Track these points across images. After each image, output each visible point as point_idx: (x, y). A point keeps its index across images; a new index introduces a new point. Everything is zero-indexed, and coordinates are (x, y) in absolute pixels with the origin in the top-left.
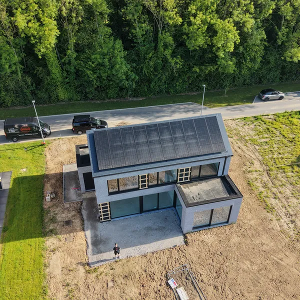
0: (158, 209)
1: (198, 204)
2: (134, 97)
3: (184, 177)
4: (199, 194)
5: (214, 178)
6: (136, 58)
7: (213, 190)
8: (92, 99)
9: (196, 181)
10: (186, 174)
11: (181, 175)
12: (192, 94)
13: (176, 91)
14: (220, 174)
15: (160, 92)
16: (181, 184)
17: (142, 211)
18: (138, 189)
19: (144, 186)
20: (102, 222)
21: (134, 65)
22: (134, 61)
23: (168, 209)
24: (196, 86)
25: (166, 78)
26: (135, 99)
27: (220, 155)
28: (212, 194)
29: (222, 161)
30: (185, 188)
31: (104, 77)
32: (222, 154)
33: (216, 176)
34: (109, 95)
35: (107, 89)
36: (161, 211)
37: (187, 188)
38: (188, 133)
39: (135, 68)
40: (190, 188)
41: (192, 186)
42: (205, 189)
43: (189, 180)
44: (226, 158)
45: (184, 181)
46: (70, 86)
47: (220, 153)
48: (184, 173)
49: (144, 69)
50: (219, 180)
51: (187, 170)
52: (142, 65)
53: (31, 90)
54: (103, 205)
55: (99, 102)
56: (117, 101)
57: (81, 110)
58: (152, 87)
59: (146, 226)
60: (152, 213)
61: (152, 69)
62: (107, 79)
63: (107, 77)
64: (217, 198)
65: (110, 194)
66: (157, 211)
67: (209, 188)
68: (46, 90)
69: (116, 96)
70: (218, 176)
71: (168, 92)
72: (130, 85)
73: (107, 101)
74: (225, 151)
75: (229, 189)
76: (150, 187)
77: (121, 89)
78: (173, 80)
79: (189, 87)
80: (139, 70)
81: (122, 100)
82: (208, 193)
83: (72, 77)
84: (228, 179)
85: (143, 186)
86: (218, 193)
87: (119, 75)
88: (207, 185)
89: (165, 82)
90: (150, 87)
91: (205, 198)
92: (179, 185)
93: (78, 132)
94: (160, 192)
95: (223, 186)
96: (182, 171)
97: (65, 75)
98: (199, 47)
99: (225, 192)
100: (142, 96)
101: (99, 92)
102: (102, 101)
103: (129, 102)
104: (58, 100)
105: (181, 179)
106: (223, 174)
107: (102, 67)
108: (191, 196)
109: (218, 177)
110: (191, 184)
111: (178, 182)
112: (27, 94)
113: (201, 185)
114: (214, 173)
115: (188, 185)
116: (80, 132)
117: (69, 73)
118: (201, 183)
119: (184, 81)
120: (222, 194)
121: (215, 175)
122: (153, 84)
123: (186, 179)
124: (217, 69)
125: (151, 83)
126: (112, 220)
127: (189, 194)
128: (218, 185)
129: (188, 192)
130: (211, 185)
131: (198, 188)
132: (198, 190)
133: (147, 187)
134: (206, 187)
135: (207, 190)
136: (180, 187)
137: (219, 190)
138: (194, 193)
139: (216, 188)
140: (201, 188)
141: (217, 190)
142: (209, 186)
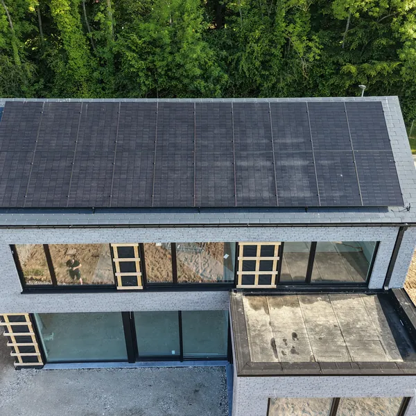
0: (180, 358)
1: (283, 370)
3: (257, 273)
4: (295, 335)
5: (356, 291)
6: (230, 42)
7: (347, 329)
9: (298, 292)
10: (266, 266)
11: (249, 266)
14: (376, 282)
16: (248, 293)
17: (133, 355)
18: (112, 288)
19: (133, 281)
20: (19, 368)
21: (224, 53)
22: (224, 47)
23: (209, 364)
27: (381, 217)
28: (340, 341)
29: (387, 239)
30: (256, 308)
31: (160, 70)
32: (390, 214)
33: (361, 288)
36: (190, 365)
37: (262, 311)
38: (284, 136)
39: (225, 59)
40: (272, 310)
41: (278, 305)
42: (321, 320)
43: (273, 285)
44: (402, 228)
45: (256, 286)
47: (383, 209)
48: (258, 258)
49: (242, 63)
50: (371, 300)
51: (267, 250)
52: (239, 54)
54: (12, 319)
59: (131, 404)
60: (163, 367)
61: (257, 63)
62: (166, 74)
63: (166, 71)
64: (358, 359)
65: (27, 290)
66: (178, 363)
67: (332, 321)
70: (372, 286)
72: (209, 89)
74: (402, 204)
75: (404, 336)
76: (149, 287)
80: (234, 64)
82: (326, 336)
83: (107, 70)
84: (404, 303)
85: (126, 281)
86: (364, 344)
87: (188, 66)
88: (329, 310)
91: (314, 352)
92: (238, 296)
94: (183, 308)
95: (381, 320)
96: (250, 251)
97: (93, 63)
98: (360, 11)
99: (389, 345)
105: (248, 280)
106: (387, 282)
107: (158, 50)
108: (269, 336)
109: (370, 292)
110: (280, 299)
111: (240, 286)
113: (309, 306)
114: (359, 279)
115: (270, 300)
117: (102, 62)
118: (310, 302)
120: (378, 348)
121: (360, 284)
123: (265, 279)
124: (397, 72)
126: (47, 367)
127: (264, 328)
128: (366, 315)
129: (260, 323)
130: (343, 313)
131: (297, 315)
132: (297, 321)
133: (140, 287)
134: (326, 316)
135: (326, 327)
136: (239, 303)
137: (368, 334)
138: (280, 330)
139: (358, 326)
140: (307, 318)
141: (359, 333)
142: (336, 316)
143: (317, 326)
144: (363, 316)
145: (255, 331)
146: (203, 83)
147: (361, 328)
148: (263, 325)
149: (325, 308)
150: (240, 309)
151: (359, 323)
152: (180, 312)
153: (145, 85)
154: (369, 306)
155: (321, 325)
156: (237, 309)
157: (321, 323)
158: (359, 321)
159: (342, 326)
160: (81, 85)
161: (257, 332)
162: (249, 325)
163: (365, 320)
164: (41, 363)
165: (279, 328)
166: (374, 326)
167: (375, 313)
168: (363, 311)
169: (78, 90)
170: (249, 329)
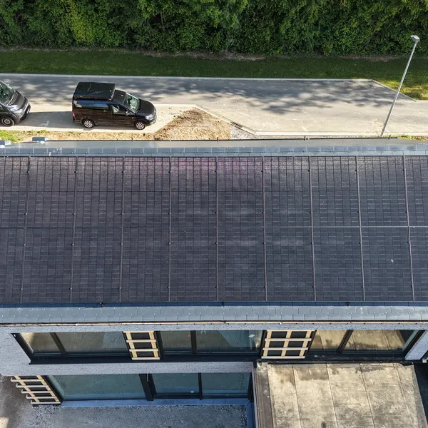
2: (239, 51)
4: (324, 426)
7: (379, 416)
8: (146, 48)
12: (377, 60)
13: (338, 48)
15: (302, 45)
19: (148, 354)
20: (36, 405)
23: (228, 403)
24: (391, 40)
25: (320, 12)
26: (241, 57)
34: (182, 42)
35: (178, 25)
36: (207, 403)
41: (306, 379)
42: (352, 403)
43: (302, 356)
45: (284, 357)
46: (96, 10)
48: (287, 340)
50: (408, 373)
53: (14, 12)
54: (23, 378)
55: (159, 55)
56: (199, 58)
57: (114, 69)
58: (284, 32)
60: (182, 405)
67: (364, 404)
68: (46, 14)
69: (197, 44)
70: (409, 359)
71: (319, 49)
73: (178, 54)
77: (211, 30)
78: (335, 20)
79: (372, 42)
81: (211, 56)
85: (142, 354)
88: (361, 388)
89: (316, 24)
90: (277, 31)
93: (83, 121)
100: (256, 51)
101: (160, 31)
102: (167, 54)
103: (226, 62)
104: (74, 40)
105: (275, 353)
111: (265, 356)
112: (7, 20)
116: (87, 123)
119: (363, 25)
121: (395, 355)
122: (287, 24)
123: (293, 353)
125: (281, 21)
126: (65, 406)
127: (290, 415)
128: (400, 395)
129: (287, 408)
130: (376, 391)
131: (326, 394)
132: (327, 404)
133: (157, 357)
134: (357, 397)
135: (356, 412)
136: (265, 381)
137: (401, 423)
138: (308, 417)
139: (391, 412)
140: (337, 399)
141: (392, 421)
142: (368, 396)
143: (348, 410)
144: (397, 396)
145: (281, 418)
146: (217, 12)
147: (394, 414)
148: (290, 410)
149: (357, 385)
150: (266, 391)
151: (392, 407)
152: (200, 374)
153: (147, 12)
154: (404, 382)
155: (351, 410)
156: (263, 390)
157: (351, 407)
158: (393, 403)
159: (374, 410)
160: (68, 6)
161: (283, 421)
162: (274, 409)
163: (398, 402)
164: (58, 402)
165: (307, 414)
166: (408, 411)
167: (411, 392)
168: (397, 389)
169: (66, 12)
170: (275, 417)
